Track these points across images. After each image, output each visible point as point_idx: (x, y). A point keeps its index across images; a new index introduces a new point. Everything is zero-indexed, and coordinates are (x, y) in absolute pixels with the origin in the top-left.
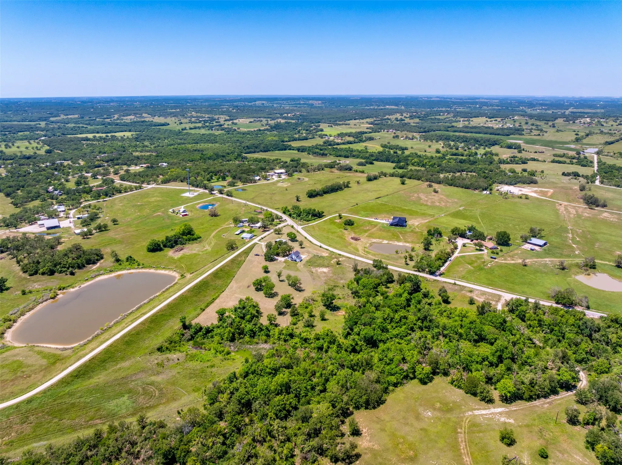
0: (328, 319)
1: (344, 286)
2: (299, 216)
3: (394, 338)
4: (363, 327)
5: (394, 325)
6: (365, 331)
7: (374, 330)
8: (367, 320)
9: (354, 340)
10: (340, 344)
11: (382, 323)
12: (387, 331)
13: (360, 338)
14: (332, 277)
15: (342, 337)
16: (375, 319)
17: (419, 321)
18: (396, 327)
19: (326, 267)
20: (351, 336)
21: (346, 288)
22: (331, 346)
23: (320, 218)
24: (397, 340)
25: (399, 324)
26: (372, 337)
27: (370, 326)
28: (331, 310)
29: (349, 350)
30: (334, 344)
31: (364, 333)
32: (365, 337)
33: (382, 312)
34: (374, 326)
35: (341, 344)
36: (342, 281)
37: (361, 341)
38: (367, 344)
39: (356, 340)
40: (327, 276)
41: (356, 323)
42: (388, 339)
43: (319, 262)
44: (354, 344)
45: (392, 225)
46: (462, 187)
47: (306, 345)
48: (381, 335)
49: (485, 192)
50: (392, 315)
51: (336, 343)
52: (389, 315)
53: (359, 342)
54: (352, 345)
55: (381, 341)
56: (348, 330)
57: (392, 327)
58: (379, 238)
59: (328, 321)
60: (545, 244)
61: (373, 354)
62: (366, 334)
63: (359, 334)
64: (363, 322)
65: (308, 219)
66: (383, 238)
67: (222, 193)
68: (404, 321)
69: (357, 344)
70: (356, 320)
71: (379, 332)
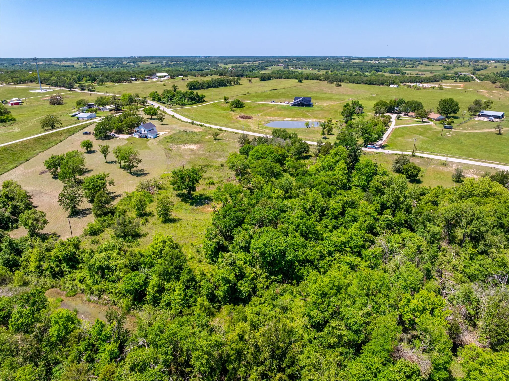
0: (179, 220)
1: (222, 166)
2: (171, 100)
3: (337, 255)
4: (258, 230)
5: (331, 224)
6: (264, 239)
7: (287, 235)
8: (268, 212)
9: (232, 264)
10: (193, 279)
11: (302, 218)
12: (317, 237)
13: (249, 257)
14: (204, 154)
15: (204, 259)
16: (285, 211)
17: (387, 211)
18: (335, 227)
19: (195, 143)
20: (226, 255)
21: (226, 169)
22: (167, 286)
23: (199, 102)
24: (347, 258)
25: (340, 220)
26: (283, 254)
27: (276, 227)
28: (191, 204)
29: (220, 293)
30: (177, 279)
31: (259, 244)
32: (263, 254)
33: (301, 196)
34: (285, 226)
35: (198, 277)
36: (219, 160)
37: (252, 265)
38: (271, 273)
39: (240, 263)
40: (195, 154)
41: (240, 222)
42: (322, 257)
43: (185, 138)
44: (232, 277)
45: (294, 105)
46: (366, 84)
47: (105, 284)
48: (305, 246)
49: (392, 86)
50: (321, 201)
51: (184, 276)
52: (315, 201)
53: (248, 270)
54: (226, 281)
55: (306, 262)
56: (220, 238)
57: (327, 227)
58: (279, 117)
59: (177, 224)
60: (503, 116)
61: (286, 299)
62: (265, 246)
63: (247, 249)
64: (258, 217)
65: (183, 102)
66: (285, 116)
67: (83, 90)
68: (350, 212)
69: (241, 276)
70: (239, 214)
71: (299, 240)
